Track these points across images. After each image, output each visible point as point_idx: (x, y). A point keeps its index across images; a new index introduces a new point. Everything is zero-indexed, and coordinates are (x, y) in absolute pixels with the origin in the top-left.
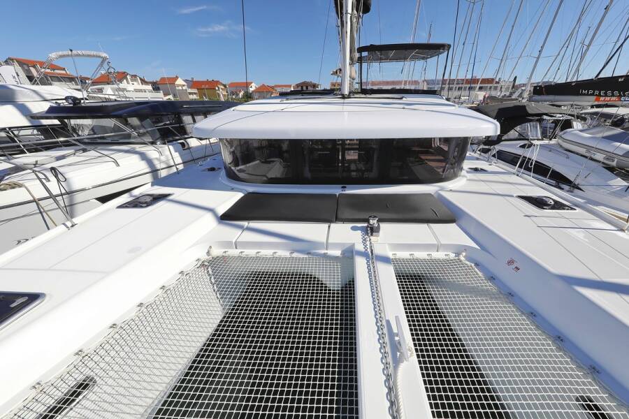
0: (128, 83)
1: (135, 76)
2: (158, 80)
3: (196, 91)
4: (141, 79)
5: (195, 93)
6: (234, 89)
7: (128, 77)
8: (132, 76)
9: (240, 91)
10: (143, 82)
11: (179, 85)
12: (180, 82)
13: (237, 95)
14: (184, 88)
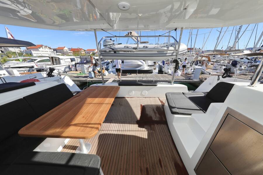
0: (43, 49)
1: (46, 46)
2: (57, 48)
3: (72, 52)
4: (48, 47)
5: (72, 53)
6: (88, 52)
7: (43, 47)
8: (45, 46)
9: (91, 52)
10: (50, 48)
11: (65, 50)
12: (66, 49)
13: (90, 53)
14: (67, 51)
